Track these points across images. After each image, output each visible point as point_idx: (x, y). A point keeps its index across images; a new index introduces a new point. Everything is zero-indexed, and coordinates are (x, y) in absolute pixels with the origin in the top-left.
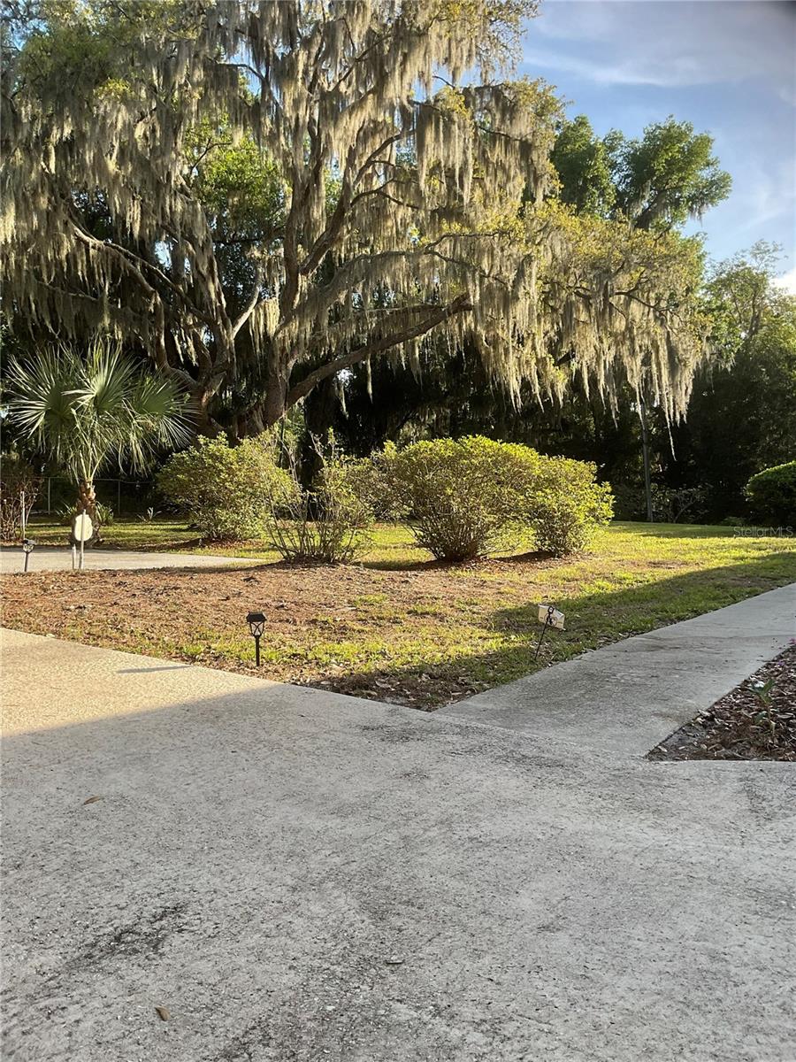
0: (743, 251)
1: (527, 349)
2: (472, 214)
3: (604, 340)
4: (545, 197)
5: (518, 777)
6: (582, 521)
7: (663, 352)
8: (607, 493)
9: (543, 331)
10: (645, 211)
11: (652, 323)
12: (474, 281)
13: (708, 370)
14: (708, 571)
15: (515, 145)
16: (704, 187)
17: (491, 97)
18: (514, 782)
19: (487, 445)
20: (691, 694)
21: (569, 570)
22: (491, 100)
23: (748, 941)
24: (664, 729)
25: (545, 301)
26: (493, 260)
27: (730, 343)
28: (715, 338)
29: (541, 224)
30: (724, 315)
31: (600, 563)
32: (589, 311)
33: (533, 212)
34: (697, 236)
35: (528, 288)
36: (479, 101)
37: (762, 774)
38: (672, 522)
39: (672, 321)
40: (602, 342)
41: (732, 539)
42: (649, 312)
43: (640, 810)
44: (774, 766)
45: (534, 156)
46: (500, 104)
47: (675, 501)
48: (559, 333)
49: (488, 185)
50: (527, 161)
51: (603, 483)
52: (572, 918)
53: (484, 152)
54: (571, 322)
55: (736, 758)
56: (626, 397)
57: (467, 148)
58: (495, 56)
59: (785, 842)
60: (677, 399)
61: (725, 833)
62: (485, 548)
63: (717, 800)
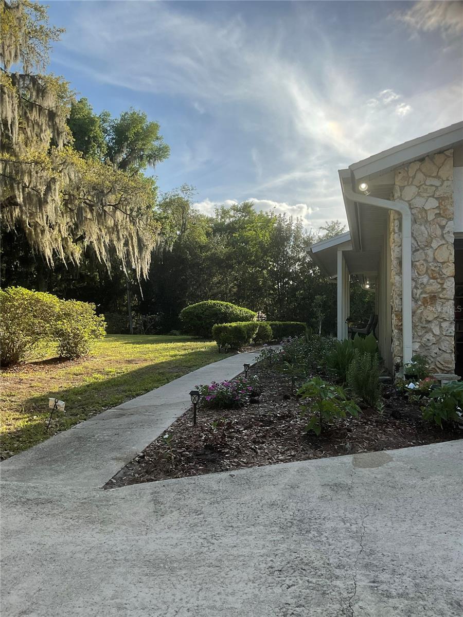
0: (177, 189)
1: (56, 232)
2: (18, 149)
3: (103, 230)
4: (64, 145)
5: (22, 514)
6: (86, 338)
7: (135, 240)
8: (102, 321)
9: (65, 222)
10: (124, 159)
11: (129, 223)
12: (18, 189)
13: (160, 250)
14: (157, 364)
15: (45, 112)
16: (156, 151)
17: (30, 81)
18: (19, 518)
19: (24, 293)
20: (135, 443)
21: (78, 368)
22: (30, 84)
23: (140, 593)
24: (116, 467)
25: (66, 205)
26: (31, 178)
27: (171, 236)
28: (164, 234)
29: (62, 160)
30: (168, 222)
31: (98, 362)
32: (92, 213)
33: (57, 153)
34: (152, 177)
35: (54, 197)
36: (22, 83)
37: (164, 488)
38: (143, 334)
39: (139, 223)
40: (101, 231)
41: (172, 344)
42: (126, 217)
43: (93, 522)
44: (170, 482)
45: (57, 120)
46: (36, 87)
47: (145, 322)
48: (75, 224)
49: (29, 133)
50: (53, 122)
51: (100, 315)
52: (41, 602)
53: (26, 113)
54: (82, 218)
55: (152, 480)
56: (116, 263)
57: (14, 110)
58: (33, 59)
59: (169, 528)
60: (143, 266)
61: (138, 528)
62: (24, 358)
63: (137, 508)
